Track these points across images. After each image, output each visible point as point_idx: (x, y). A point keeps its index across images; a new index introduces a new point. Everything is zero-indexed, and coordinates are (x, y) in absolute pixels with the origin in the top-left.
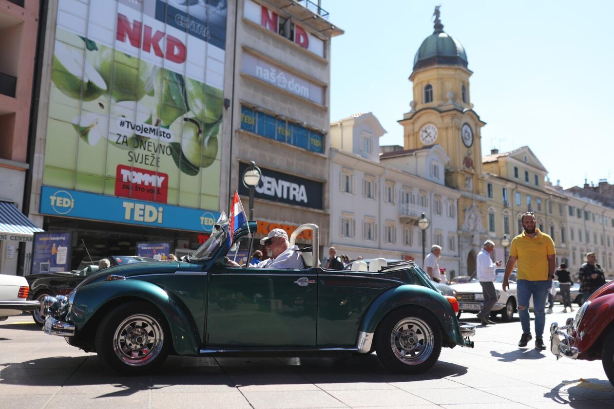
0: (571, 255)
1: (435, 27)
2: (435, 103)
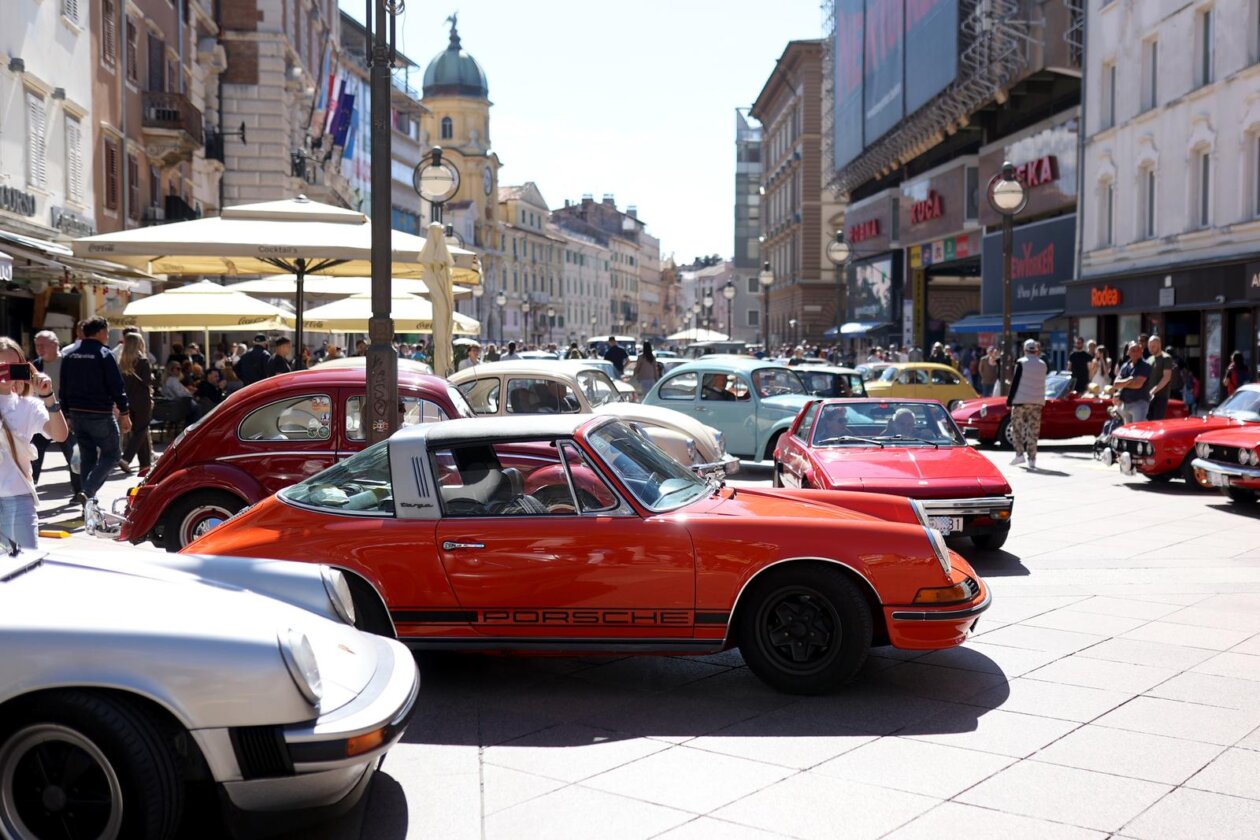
0: (566, 312)
1: (451, 38)
2: (455, 142)
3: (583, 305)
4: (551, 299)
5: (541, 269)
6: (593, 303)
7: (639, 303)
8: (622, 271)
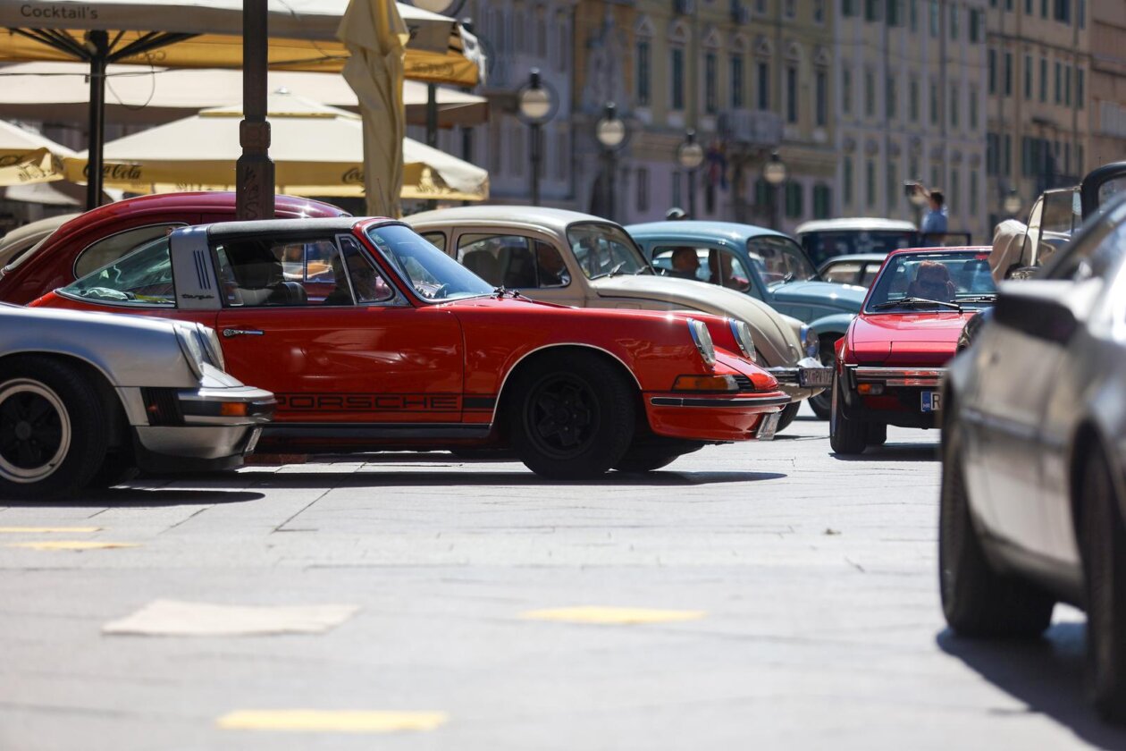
3: (893, 150)
4: (789, 131)
5: (760, 37)
6: (928, 146)
7: (1085, 142)
8: (1028, 41)
